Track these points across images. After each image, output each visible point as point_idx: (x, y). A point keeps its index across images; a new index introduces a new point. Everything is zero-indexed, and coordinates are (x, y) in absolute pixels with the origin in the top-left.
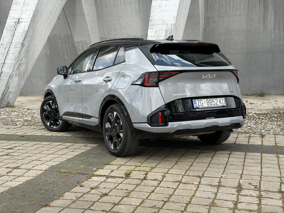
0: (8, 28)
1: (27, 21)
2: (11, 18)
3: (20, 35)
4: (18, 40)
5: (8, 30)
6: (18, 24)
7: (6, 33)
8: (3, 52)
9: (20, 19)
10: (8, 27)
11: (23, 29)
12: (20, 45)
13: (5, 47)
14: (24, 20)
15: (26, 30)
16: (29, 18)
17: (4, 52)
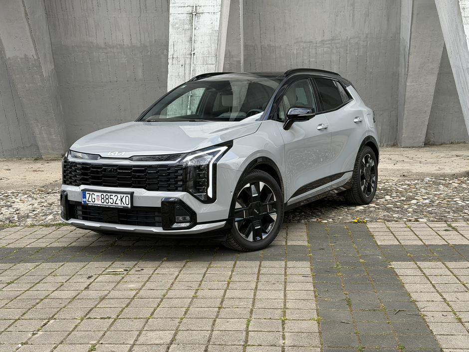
0: (177, 26)
1: (213, 11)
2: (177, 5)
3: (207, 38)
4: (206, 49)
5: (178, 28)
6: (196, 18)
7: (176, 36)
8: (182, 73)
9: (198, 7)
10: (176, 23)
11: (210, 27)
12: (214, 59)
13: (182, 62)
14: (206, 10)
15: (217, 28)
16: (215, 5)
17: (185, 73)
